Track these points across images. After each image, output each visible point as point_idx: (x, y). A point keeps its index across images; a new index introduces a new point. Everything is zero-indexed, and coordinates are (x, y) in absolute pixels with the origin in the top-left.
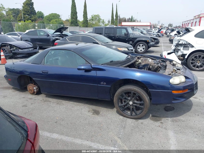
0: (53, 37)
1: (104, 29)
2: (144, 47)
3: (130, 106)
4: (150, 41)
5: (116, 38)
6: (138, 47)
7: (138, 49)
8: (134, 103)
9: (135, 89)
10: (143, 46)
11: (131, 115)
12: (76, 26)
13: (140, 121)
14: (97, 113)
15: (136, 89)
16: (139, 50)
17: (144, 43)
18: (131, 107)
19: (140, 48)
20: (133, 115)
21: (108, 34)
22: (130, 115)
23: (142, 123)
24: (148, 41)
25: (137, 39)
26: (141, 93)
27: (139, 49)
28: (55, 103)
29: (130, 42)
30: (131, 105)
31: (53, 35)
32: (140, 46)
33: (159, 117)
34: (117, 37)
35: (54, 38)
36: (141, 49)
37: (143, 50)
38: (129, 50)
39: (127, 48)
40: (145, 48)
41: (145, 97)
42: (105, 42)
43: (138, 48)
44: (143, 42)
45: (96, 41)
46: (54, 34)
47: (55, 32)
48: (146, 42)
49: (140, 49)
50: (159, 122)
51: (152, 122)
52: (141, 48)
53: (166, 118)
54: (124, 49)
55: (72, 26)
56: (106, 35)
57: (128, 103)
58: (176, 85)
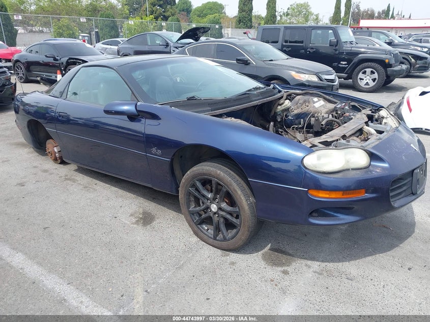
0: (176, 48)
1: (282, 30)
2: (376, 76)
3: (211, 215)
4: (393, 62)
5: (309, 51)
6: (361, 75)
7: (359, 81)
8: (220, 209)
9: (219, 172)
10: (374, 73)
11: (215, 238)
12: (249, 28)
13: (234, 256)
14: (146, 219)
15: (222, 174)
16: (362, 84)
17: (376, 65)
18: (216, 218)
19: (365, 79)
20: (217, 238)
21: (290, 42)
22: (212, 236)
23: (233, 263)
24: (387, 61)
25: (360, 55)
26: (231, 185)
27: (363, 79)
28: (81, 187)
29: (341, 62)
30: (215, 213)
31: (177, 45)
32: (365, 73)
33: (290, 255)
34: (311, 51)
35: (178, 50)
36: (368, 81)
37: (372, 84)
38: (321, 79)
39: (317, 74)
40: (377, 78)
41: (240, 196)
42: (265, 60)
43: (361, 79)
44: (373, 64)
45: (244, 56)
46: (179, 42)
47: (182, 38)
48: (381, 62)
49: (364, 82)
50: (280, 269)
51: (263, 264)
52: (368, 77)
53: (304, 262)
54: (307, 76)
55: (240, 28)
56: (286, 44)
57: (208, 208)
58: (324, 173)
